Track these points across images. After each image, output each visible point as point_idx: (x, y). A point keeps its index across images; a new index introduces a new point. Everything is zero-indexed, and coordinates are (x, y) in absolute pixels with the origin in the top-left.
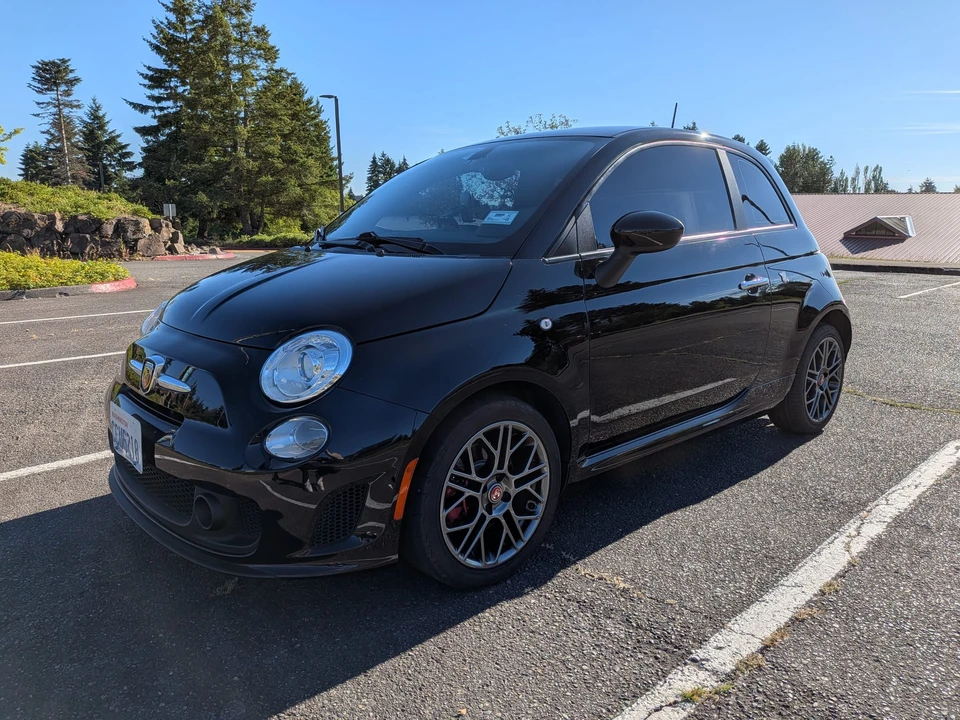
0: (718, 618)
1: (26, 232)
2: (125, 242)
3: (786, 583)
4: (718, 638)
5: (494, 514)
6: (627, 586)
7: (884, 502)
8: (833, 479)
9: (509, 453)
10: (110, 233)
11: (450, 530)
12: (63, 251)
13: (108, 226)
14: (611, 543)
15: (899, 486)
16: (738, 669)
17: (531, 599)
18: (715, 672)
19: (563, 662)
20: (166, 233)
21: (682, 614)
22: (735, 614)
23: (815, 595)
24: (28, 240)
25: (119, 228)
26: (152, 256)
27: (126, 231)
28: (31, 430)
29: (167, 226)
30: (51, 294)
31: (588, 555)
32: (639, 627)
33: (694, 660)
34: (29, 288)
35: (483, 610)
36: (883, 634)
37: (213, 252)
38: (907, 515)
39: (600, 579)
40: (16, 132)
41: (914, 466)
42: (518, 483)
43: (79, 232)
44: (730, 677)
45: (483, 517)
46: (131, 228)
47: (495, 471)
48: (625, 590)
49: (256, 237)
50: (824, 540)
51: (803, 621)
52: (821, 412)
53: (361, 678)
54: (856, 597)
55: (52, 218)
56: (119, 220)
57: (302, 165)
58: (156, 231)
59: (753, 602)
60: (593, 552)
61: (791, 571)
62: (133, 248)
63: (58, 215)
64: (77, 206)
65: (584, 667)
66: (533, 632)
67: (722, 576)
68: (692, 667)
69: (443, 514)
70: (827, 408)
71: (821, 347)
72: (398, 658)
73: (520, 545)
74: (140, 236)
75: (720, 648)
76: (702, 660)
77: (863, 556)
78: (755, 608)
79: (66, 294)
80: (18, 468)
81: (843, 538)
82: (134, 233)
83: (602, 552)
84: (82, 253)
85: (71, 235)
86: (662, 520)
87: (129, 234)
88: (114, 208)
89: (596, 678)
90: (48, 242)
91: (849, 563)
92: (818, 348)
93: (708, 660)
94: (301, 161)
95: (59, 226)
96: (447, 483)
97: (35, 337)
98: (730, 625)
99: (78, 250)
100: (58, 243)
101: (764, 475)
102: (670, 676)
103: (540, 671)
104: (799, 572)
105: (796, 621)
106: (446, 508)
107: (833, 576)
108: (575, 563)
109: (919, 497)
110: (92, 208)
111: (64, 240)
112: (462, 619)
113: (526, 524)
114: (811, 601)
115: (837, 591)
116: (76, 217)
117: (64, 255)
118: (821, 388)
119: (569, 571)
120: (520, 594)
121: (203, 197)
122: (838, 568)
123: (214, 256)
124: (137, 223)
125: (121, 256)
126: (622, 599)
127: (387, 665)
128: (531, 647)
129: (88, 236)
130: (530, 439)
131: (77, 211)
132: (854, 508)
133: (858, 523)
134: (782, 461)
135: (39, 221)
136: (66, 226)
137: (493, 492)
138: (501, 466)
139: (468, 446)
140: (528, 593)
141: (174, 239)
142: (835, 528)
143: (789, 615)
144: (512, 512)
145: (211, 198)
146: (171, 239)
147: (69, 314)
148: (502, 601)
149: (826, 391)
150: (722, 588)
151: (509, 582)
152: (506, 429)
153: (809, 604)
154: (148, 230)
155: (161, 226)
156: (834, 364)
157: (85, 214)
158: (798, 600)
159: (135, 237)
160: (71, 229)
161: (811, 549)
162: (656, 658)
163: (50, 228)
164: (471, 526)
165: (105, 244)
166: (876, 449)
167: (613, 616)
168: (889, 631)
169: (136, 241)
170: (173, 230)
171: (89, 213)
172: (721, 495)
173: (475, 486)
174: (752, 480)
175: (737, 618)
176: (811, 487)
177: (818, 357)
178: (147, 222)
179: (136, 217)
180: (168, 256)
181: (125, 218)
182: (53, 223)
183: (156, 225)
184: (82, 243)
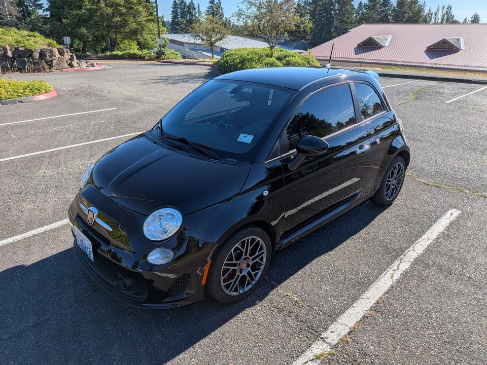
0: (333, 316)
2: (46, 62)
3: (363, 297)
4: (332, 327)
5: (243, 274)
6: (298, 299)
7: (412, 249)
8: (392, 235)
9: (249, 248)
10: (37, 57)
11: (225, 284)
12: (13, 68)
13: (36, 53)
14: (292, 275)
15: (420, 239)
16: (338, 343)
17: (258, 307)
18: (330, 344)
19: (270, 340)
20: (67, 56)
21: (319, 314)
22: (341, 314)
23: (374, 304)
25: (42, 54)
26: (61, 69)
27: (46, 56)
28: (27, 206)
29: (67, 52)
30: (14, 102)
31: (283, 282)
32: (302, 321)
33: (322, 338)
34: (2, 100)
35: (238, 314)
36: (399, 324)
37: (92, 65)
38: (421, 257)
39: (287, 295)
41: (430, 226)
42: (253, 260)
43: (21, 57)
44: (336, 346)
45: (238, 276)
46: (48, 54)
47: (243, 257)
48: (297, 302)
49: (114, 53)
50: (383, 272)
51: (367, 318)
52: (392, 195)
53: (191, 349)
54: (391, 305)
55: (5, 49)
56: (41, 50)
57: (136, 10)
58: (61, 55)
59: (348, 308)
60: (285, 280)
61: (367, 290)
62: (50, 66)
63: (8, 48)
64: (18, 42)
65: (279, 342)
66: (259, 324)
67: (337, 293)
68: (321, 342)
69: (222, 279)
70: (395, 193)
71: (394, 168)
72: (205, 339)
73: (254, 283)
74: (53, 58)
75: (333, 332)
76: (326, 338)
77: (398, 282)
78: (350, 310)
79: (22, 102)
80: (27, 231)
81: (391, 271)
82: (50, 57)
83: (288, 280)
84: (24, 68)
85: (17, 59)
86: (315, 261)
87: (48, 57)
88: (38, 43)
89: (283, 348)
90: (4, 63)
91: (391, 286)
92: (393, 169)
93: (327, 338)
94: (136, 8)
95: (10, 54)
96: (223, 267)
97: (13, 136)
98: (338, 320)
99: (21, 67)
100: (10, 64)
101: (362, 233)
102: (312, 346)
103: (261, 345)
104: (370, 291)
105: (365, 317)
106: (223, 275)
107: (383, 293)
108: (277, 287)
109: (428, 246)
110: (26, 43)
111: (13, 62)
112: (230, 319)
113: (256, 274)
114: (372, 307)
115: (384, 301)
116: (18, 48)
117: (14, 70)
118: (393, 185)
119: (274, 291)
120: (254, 304)
121: (84, 30)
122: (387, 288)
123: (93, 68)
124: (51, 51)
125: (45, 70)
126: (296, 307)
127: (201, 342)
128: (258, 333)
129: (25, 59)
130: (259, 241)
131: (18, 45)
132: (398, 253)
133: (398, 263)
134: (371, 224)
136: (13, 53)
137: (242, 265)
138: (246, 255)
139: (232, 250)
140: (257, 304)
141: (71, 59)
142: (389, 264)
143: (362, 314)
144: (251, 271)
145: (87, 30)
146: (70, 59)
147: (27, 118)
148: (246, 308)
149: (396, 186)
150: (337, 300)
151: (249, 298)
152: (248, 240)
153: (371, 309)
154: (57, 55)
155: (64, 52)
156: (400, 173)
157: (23, 47)
158: (367, 306)
159: (51, 59)
160: (16, 55)
161: (376, 278)
162: (307, 337)
163: (5, 55)
164: (233, 281)
165: (35, 63)
166: (414, 215)
167: (291, 316)
168: (401, 323)
169: (52, 61)
170: (70, 54)
171: (25, 46)
172: (342, 246)
173: (235, 265)
174: (356, 236)
175: (341, 316)
176: (382, 240)
177: (393, 173)
178: (57, 50)
179: (50, 47)
180: (69, 69)
181: (44, 48)
182: (6, 52)
183: (61, 52)
184: (23, 63)
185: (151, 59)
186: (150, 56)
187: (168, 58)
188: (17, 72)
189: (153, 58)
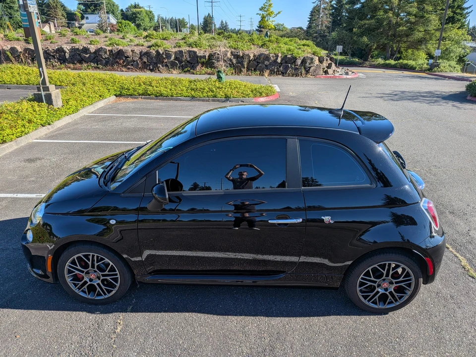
1: (266, 63)
2: (305, 68)
10: (299, 64)
12: (279, 72)
13: (299, 60)
20: (325, 64)
24: (266, 66)
25: (304, 61)
26: (316, 76)
27: (306, 63)
29: (327, 60)
30: (237, 101)
37: (347, 73)
40: (279, 13)
43: (286, 63)
46: (309, 61)
49: (387, 62)
55: (277, 56)
56: (305, 58)
57: (427, 19)
58: (320, 63)
62: (307, 72)
63: (280, 55)
64: (289, 50)
74: (312, 65)
79: (243, 102)
82: (310, 64)
84: (286, 73)
85: (283, 65)
87: (307, 64)
88: (306, 51)
90: (273, 67)
94: (427, 16)
95: (279, 60)
99: (284, 71)
100: (277, 68)
111: (280, 67)
116: (287, 56)
121: (365, 39)
123: (348, 77)
124: (312, 59)
125: (301, 75)
129: (289, 65)
131: (288, 53)
135: (272, 58)
136: (282, 60)
141: (329, 67)
145: (370, 39)
146: (327, 67)
154: (317, 62)
155: (324, 60)
157: (290, 54)
159: (310, 66)
160: (284, 61)
163: (275, 61)
165: (296, 69)
169: (310, 68)
170: (330, 62)
171: (292, 54)
178: (318, 58)
179: (313, 56)
180: (323, 75)
181: (307, 57)
182: (277, 59)
183: (321, 59)
184: (286, 68)
185: (421, 71)
186: (421, 68)
187: (441, 71)
188: (280, 75)
189: (424, 69)
